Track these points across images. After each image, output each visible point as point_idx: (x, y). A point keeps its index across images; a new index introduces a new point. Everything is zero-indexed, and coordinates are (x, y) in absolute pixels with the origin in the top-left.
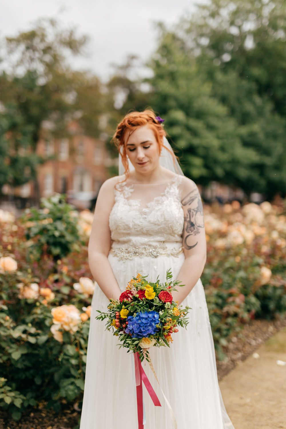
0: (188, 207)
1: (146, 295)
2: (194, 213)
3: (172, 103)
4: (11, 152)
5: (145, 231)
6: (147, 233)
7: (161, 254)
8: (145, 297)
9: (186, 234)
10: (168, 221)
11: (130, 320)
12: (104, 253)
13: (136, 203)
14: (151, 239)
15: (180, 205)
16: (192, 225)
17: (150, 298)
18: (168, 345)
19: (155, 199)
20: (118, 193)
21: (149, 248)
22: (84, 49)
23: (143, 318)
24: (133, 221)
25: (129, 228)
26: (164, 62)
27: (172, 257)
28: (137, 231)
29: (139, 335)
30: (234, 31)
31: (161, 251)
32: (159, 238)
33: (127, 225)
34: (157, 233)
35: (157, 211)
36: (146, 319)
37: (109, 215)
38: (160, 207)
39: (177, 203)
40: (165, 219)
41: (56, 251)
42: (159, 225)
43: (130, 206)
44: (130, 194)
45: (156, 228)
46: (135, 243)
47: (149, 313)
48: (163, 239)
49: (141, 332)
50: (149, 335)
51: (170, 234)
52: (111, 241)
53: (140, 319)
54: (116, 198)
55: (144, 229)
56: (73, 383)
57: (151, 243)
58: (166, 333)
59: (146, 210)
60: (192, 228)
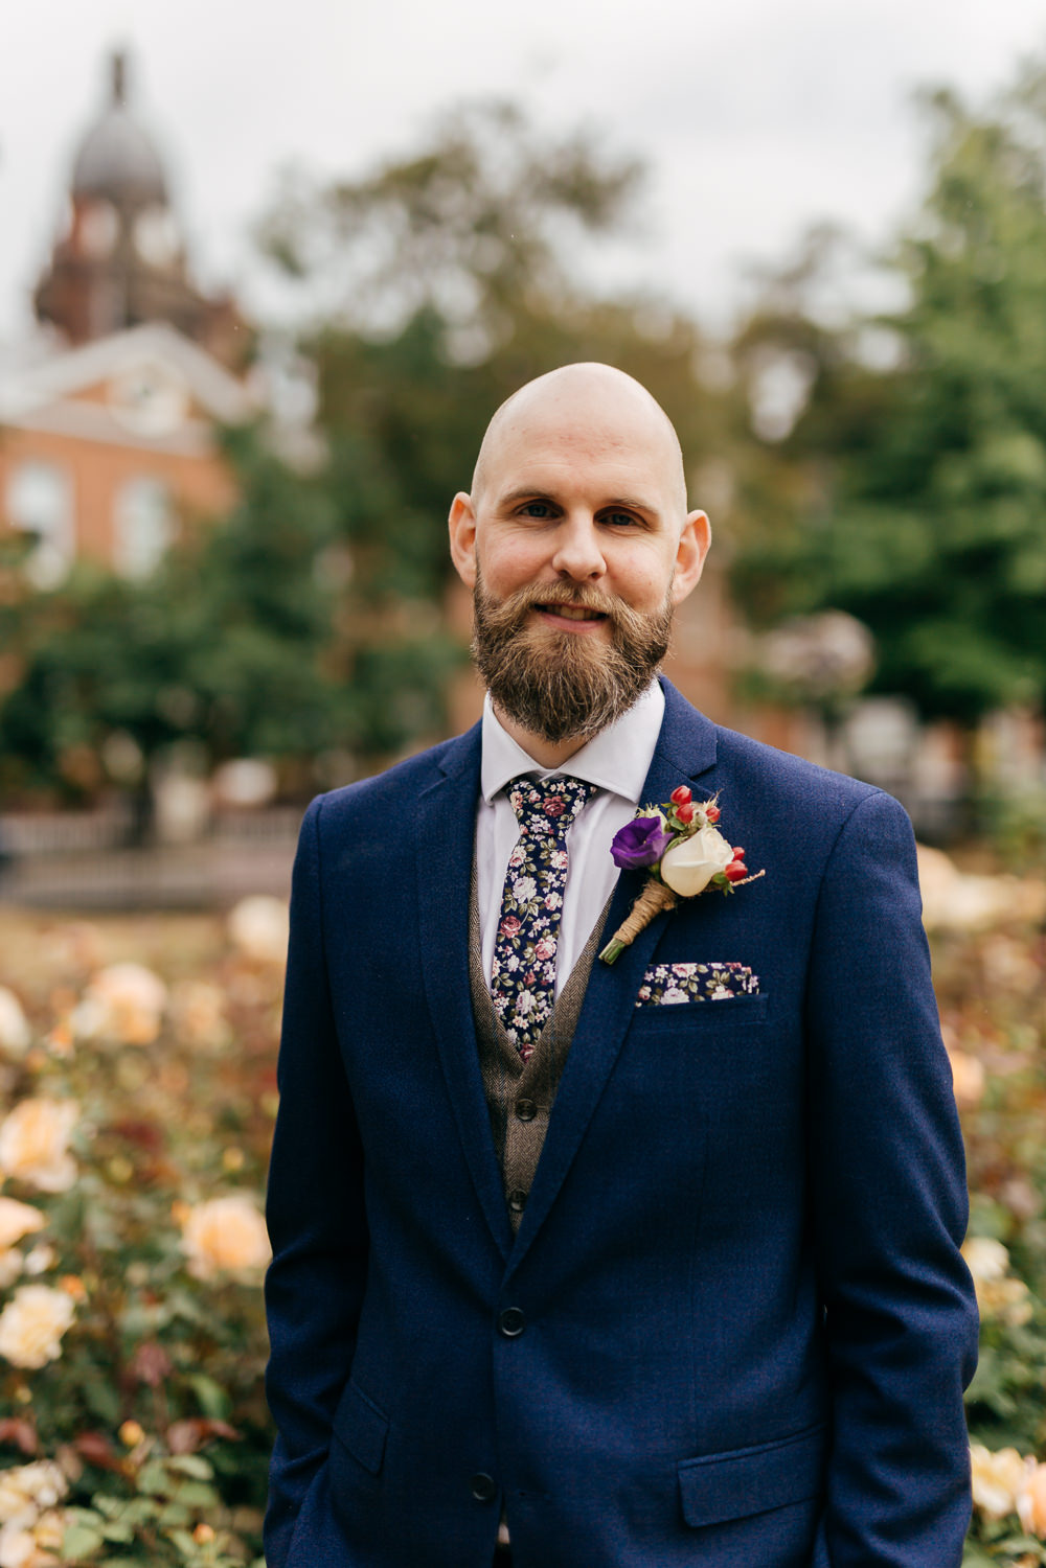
3: (987, 405)
26: (954, 247)
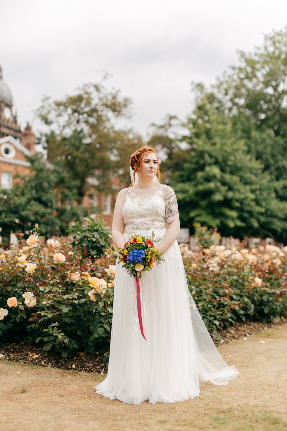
0: (168, 201)
1: (137, 241)
2: (172, 204)
4: (59, 205)
5: (141, 214)
6: (143, 216)
7: (152, 228)
8: (136, 242)
9: (167, 216)
10: (154, 207)
11: (129, 255)
12: (120, 231)
13: (136, 200)
14: (146, 219)
15: (163, 200)
16: (171, 211)
17: (139, 243)
18: (151, 269)
19: (148, 197)
20: (127, 196)
21: (145, 225)
22: (124, 111)
23: (135, 252)
24: (135, 209)
25: (133, 214)
27: (159, 229)
28: (137, 215)
29: (133, 262)
30: (270, 91)
31: (152, 226)
32: (150, 219)
33: (131, 212)
34: (149, 215)
35: (148, 203)
36: (137, 253)
37: (122, 208)
38: (150, 201)
39: (161, 199)
40: (153, 207)
41: (94, 253)
42: (149, 210)
43: (134, 201)
44: (134, 196)
45: (148, 212)
46: (136, 223)
47: (139, 250)
48: (152, 219)
49: (134, 260)
50: (139, 262)
51: (157, 216)
52: (125, 225)
53: (133, 253)
54: (126, 199)
55: (141, 213)
56: (101, 326)
57: (145, 222)
58: (148, 261)
59: (143, 203)
60: (170, 213)
